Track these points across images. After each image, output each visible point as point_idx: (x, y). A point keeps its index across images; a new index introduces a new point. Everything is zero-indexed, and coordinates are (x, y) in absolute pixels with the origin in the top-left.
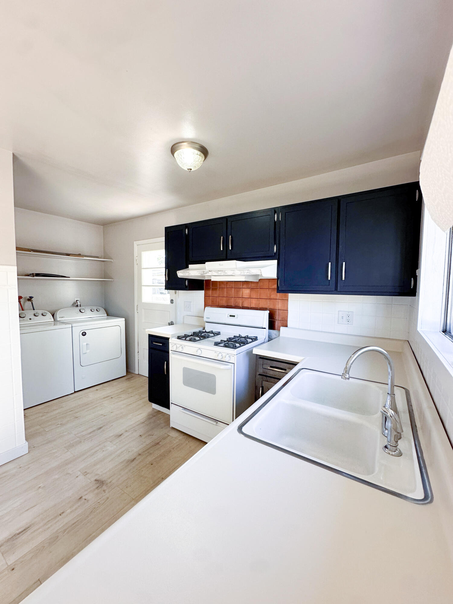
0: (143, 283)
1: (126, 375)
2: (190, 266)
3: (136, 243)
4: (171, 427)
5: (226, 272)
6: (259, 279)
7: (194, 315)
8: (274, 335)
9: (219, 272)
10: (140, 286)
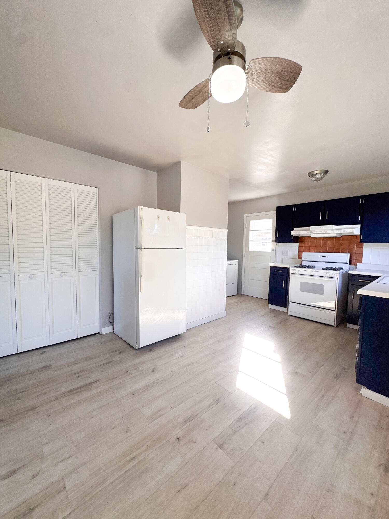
0: (250, 240)
1: (237, 294)
2: (295, 229)
3: (245, 216)
4: (289, 315)
5: (327, 231)
6: (342, 235)
7: (290, 258)
8: (352, 268)
9: (323, 232)
10: (248, 240)
